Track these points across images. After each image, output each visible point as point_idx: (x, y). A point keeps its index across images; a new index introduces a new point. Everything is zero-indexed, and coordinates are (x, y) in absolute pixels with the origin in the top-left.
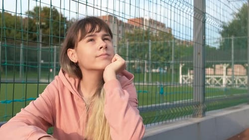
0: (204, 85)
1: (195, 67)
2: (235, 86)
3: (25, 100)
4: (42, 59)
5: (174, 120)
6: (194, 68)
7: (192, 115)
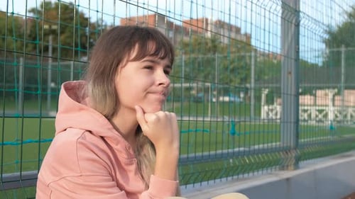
0: (297, 121)
1: (284, 94)
2: (345, 123)
3: (20, 142)
4: (53, 81)
5: (251, 174)
6: (282, 95)
7: (278, 167)
